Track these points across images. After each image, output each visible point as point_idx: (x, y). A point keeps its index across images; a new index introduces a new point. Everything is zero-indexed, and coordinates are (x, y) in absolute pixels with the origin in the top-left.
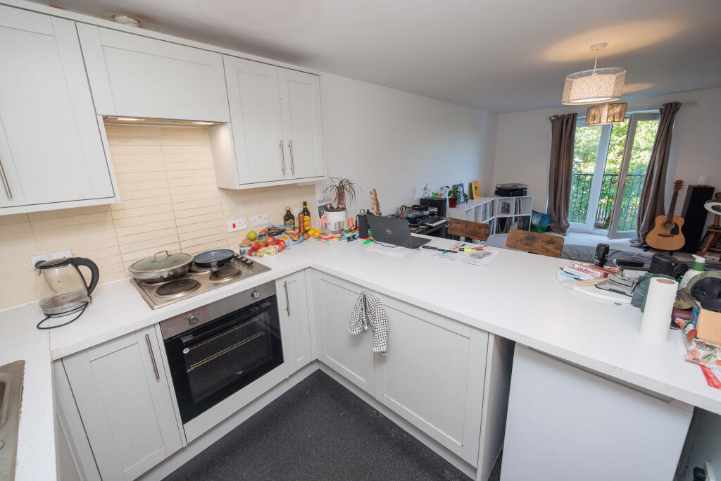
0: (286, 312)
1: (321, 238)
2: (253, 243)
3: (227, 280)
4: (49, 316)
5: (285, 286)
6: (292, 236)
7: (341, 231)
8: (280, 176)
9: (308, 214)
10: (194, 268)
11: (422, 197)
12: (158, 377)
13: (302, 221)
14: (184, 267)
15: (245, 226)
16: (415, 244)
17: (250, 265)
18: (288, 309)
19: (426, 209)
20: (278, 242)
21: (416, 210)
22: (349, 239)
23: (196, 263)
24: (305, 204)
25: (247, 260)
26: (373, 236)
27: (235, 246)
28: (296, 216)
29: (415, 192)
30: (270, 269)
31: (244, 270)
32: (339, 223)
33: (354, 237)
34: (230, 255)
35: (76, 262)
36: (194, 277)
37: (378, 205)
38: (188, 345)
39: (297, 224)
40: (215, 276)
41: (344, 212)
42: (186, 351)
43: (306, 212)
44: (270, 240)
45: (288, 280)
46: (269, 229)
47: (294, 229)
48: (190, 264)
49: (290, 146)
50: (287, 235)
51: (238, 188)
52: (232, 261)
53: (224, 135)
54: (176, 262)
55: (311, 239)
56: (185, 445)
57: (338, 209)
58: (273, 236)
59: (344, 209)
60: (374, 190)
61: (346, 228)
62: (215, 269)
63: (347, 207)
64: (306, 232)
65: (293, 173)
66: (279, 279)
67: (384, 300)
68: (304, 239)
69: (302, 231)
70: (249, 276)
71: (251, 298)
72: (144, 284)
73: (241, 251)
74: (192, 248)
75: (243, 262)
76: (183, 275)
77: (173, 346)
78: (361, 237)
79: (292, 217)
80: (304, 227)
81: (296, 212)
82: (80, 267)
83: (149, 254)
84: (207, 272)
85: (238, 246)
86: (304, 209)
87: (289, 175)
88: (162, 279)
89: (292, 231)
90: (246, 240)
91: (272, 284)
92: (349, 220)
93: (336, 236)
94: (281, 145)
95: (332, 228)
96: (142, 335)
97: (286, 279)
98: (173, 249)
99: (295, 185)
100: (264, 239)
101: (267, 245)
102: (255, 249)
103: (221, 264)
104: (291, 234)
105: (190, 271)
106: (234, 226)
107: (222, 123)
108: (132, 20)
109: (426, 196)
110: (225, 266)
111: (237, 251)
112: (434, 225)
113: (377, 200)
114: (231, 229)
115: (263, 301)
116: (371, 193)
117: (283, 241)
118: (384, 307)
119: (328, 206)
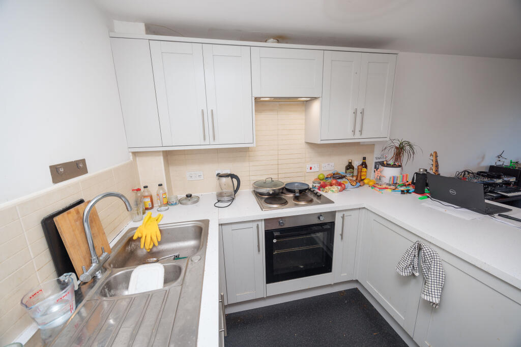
0: (340, 237)
1: (375, 187)
2: (322, 182)
3: (303, 203)
4: (219, 201)
5: (343, 217)
6: (351, 181)
7: (395, 184)
8: (350, 135)
9: (366, 167)
10: (284, 191)
11: (493, 164)
12: (259, 251)
13: (360, 172)
14: (279, 189)
15: (317, 170)
16: (489, 211)
17: (319, 196)
18: (342, 235)
19: (499, 177)
20: (340, 184)
21: (483, 176)
22: (403, 192)
23: (286, 189)
24: (364, 158)
25: (317, 193)
26: (430, 194)
27: (310, 181)
28: (356, 167)
29: (483, 158)
30: (332, 202)
31: (315, 199)
32: (394, 177)
33: (408, 191)
34: (307, 188)
35: (232, 176)
36: (283, 196)
37: (437, 166)
38: (277, 238)
39: (355, 173)
40: (297, 198)
41: (399, 169)
42: (275, 241)
43: (364, 165)
44: (334, 182)
45: (346, 213)
46: (334, 174)
47: (353, 176)
48: (283, 189)
49: (362, 113)
50: (346, 180)
51: (319, 142)
52: (307, 191)
53: (316, 107)
54: (275, 185)
55: (366, 187)
56: (265, 296)
57: (394, 166)
58: (336, 179)
59: (400, 166)
60: (436, 153)
61: (399, 181)
62: (297, 194)
63: (403, 165)
64: (362, 180)
65: (361, 134)
66: (339, 211)
67: (442, 255)
68: (360, 186)
69: (359, 179)
70: (318, 204)
71: (317, 219)
72: (258, 195)
73: (313, 186)
74: (285, 179)
75: (314, 193)
76: (278, 194)
77: (269, 235)
78: (415, 192)
79: (353, 168)
80: (361, 176)
81: (356, 163)
82: (234, 179)
83: (263, 178)
84: (291, 195)
85: (312, 183)
86: (363, 162)
87: (357, 135)
88: (268, 194)
89: (351, 178)
90: (317, 179)
91: (333, 214)
92: (403, 176)
93: (389, 187)
94: (355, 113)
95: (386, 180)
96: (255, 225)
97: (344, 213)
98: (275, 177)
99: (358, 143)
100: (330, 180)
101: (331, 185)
102: (323, 186)
103: (301, 191)
104: (351, 180)
105: (282, 193)
106: (311, 168)
107: (316, 98)
108: (275, 40)
109: (499, 163)
110: (303, 194)
111: (311, 186)
112: (509, 195)
113: (437, 162)
114: (309, 170)
115: (325, 224)
116: (431, 155)
117: (344, 184)
118: (443, 262)
119: (385, 163)
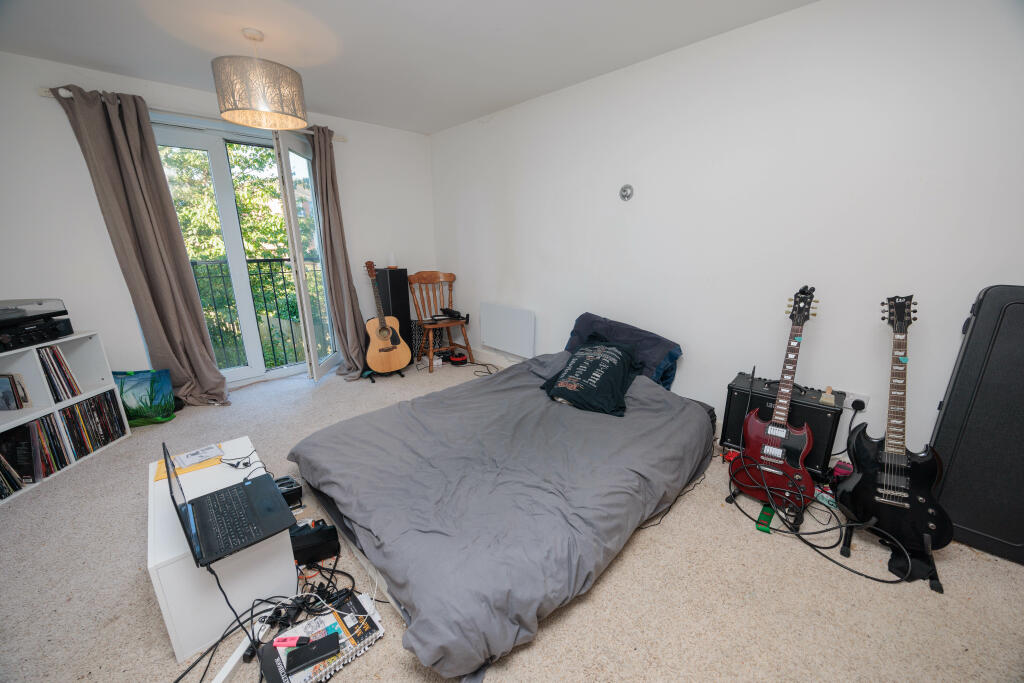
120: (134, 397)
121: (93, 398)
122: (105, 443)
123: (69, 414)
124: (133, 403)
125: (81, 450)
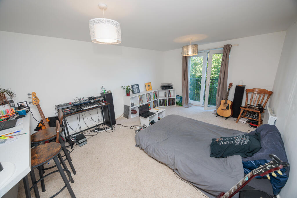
120: (178, 100)
121: (172, 99)
122: (172, 105)
123: (169, 99)
124: (177, 101)
125: (169, 105)
